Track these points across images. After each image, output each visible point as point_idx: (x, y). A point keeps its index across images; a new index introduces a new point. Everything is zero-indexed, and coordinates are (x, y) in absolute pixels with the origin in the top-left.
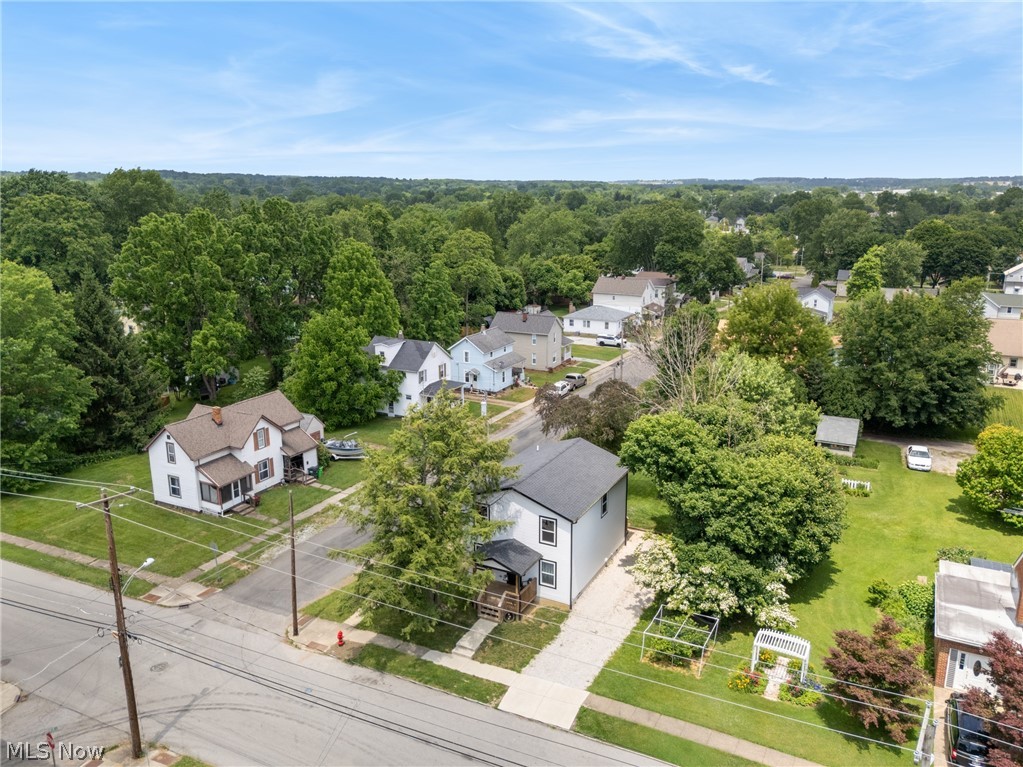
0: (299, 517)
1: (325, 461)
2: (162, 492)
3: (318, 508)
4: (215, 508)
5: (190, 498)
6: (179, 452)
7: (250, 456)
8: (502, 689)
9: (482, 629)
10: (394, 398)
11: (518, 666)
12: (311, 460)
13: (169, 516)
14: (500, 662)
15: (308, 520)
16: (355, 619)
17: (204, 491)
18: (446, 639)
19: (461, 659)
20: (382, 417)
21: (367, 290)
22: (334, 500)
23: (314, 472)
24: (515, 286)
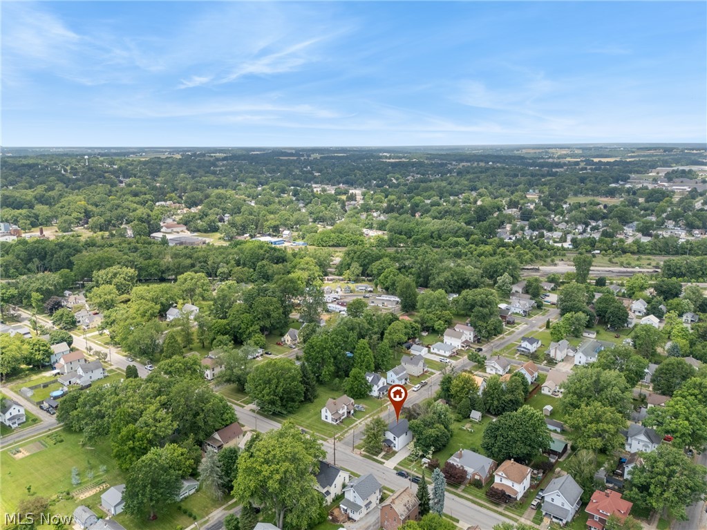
0: (351, 426)
1: (355, 411)
2: (323, 418)
3: (354, 424)
4: (335, 423)
5: (329, 420)
6: (328, 411)
7: (341, 412)
8: (384, 463)
9: (383, 453)
10: (371, 391)
11: (387, 460)
12: (352, 412)
13: (325, 423)
14: (385, 459)
15: (352, 427)
16: (363, 449)
17: (332, 419)
18: (377, 454)
19: (379, 458)
20: (368, 396)
21: (365, 356)
22: (357, 423)
23: (353, 414)
24: (416, 330)
